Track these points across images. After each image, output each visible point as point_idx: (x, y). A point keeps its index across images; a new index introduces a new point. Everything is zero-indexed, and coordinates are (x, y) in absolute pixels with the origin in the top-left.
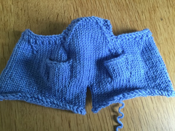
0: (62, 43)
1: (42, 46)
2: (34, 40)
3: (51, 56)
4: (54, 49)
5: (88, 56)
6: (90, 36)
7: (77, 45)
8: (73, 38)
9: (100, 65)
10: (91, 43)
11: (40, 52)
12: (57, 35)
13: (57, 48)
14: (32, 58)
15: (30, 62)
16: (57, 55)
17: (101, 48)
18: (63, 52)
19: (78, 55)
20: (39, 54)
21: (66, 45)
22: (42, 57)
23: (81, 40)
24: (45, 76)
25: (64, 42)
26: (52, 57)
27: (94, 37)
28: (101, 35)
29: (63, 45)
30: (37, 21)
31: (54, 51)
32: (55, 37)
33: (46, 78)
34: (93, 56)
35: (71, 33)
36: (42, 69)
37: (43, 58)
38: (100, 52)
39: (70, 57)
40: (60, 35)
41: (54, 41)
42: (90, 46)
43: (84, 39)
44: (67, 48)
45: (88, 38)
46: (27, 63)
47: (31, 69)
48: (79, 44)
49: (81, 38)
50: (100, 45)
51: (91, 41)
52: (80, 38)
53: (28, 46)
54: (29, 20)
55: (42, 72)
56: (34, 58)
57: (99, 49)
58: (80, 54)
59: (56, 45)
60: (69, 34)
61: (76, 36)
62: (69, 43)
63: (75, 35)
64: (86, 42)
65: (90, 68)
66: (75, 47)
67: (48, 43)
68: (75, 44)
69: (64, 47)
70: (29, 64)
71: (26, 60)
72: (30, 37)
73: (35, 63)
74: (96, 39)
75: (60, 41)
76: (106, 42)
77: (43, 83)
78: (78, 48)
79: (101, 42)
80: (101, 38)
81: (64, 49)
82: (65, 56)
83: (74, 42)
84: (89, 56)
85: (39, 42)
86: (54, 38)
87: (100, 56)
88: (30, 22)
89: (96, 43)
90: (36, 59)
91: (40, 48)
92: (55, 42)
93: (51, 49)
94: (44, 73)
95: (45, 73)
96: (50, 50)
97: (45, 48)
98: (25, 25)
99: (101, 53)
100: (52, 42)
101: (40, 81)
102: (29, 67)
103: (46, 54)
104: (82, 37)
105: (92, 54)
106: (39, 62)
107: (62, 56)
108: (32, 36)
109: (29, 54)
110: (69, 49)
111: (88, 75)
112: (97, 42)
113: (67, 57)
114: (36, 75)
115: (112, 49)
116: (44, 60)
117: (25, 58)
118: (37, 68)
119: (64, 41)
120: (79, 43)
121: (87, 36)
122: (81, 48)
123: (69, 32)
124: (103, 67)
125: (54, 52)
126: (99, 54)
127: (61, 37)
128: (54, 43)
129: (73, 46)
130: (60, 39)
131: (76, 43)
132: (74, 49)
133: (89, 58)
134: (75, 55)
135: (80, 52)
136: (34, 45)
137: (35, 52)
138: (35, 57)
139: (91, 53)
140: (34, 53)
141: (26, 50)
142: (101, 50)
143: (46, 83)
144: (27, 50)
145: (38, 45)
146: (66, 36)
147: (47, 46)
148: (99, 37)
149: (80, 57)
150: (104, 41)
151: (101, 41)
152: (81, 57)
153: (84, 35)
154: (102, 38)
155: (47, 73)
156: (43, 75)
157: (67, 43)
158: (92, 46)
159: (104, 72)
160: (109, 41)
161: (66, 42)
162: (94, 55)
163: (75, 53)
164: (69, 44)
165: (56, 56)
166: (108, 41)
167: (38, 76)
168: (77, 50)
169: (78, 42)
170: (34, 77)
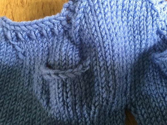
0: (65, 31)
1: (29, 43)
2: (14, 34)
3: (49, 59)
4: (53, 45)
5: (120, 50)
6: (120, 7)
7: (96, 30)
8: (86, 15)
9: (145, 63)
10: (123, 22)
11: (29, 55)
12: (53, 16)
13: (57, 43)
14: (17, 66)
15: (15, 74)
16: (59, 54)
17: (143, 29)
18: (70, 48)
19: (101, 50)
20: (28, 58)
21: (74, 32)
22: (32, 62)
23: (103, 16)
24: (41, 98)
25: (69, 28)
26: (50, 61)
27: (128, 7)
28: (142, 3)
29: (68, 34)
30: (21, 3)
31: (53, 48)
32: (49, 21)
33: (45, 103)
34: (131, 48)
35: (80, 5)
36: (36, 85)
37: (36, 63)
38: (143, 37)
39: (85, 55)
40: (58, 15)
41: (49, 30)
42: (122, 29)
43: (109, 14)
44: (76, 39)
45: (117, 12)
46: (10, 77)
47: (18, 87)
48: (100, 27)
49: (102, 12)
50: (142, 23)
51: (122, 17)
52: (100, 12)
53: (7, 46)
54: (9, 3)
55: (36, 91)
56: (20, 66)
57: (140, 32)
58: (105, 48)
59: (56, 37)
60: (77, 9)
61: (91, 10)
62: (78, 27)
63: (89, 8)
64: (113, 21)
65: (126, 72)
66: (93, 35)
67: (39, 35)
68: (91, 29)
69: (69, 38)
70: (13, 78)
71: (7, 71)
72: (5, 30)
73: (22, 75)
74: (132, 13)
75: (60, 27)
76: (152, 15)
77: (40, 110)
78: (100, 36)
79: (142, 17)
80: (141, 8)
81: (72, 42)
82: (75, 54)
83: (90, 24)
84: (122, 49)
85: (22, 35)
86: (48, 23)
87: (143, 46)
88: (11, 5)
89: (132, 20)
90: (24, 67)
91: (27, 47)
92: (52, 30)
93: (47, 46)
94: (39, 92)
95: (42, 93)
96: (45, 48)
97: (35, 45)
98: (3, 12)
99: (144, 39)
100: (46, 31)
101: (36, 108)
102: (14, 83)
103: (39, 55)
104: (106, 11)
105: (128, 43)
106: (29, 73)
107: (68, 57)
108: (8, 27)
109: (12, 60)
110: (81, 40)
111: (125, 86)
112: (134, 18)
113: (80, 56)
114: (27, 97)
115: (164, 29)
116: (36, 67)
117: (6, 68)
118: (27, 84)
119: (68, 26)
120: (101, 23)
121: (115, 7)
122: (106, 34)
123: (75, 4)
124: (151, 67)
125: (53, 51)
126: (141, 41)
127: (62, 18)
128: (50, 33)
129: (88, 33)
130: (61, 23)
131: (94, 25)
132: (90, 38)
133: (122, 53)
134: (95, 50)
135: (104, 42)
136: (16, 43)
137: (21, 56)
138: (23, 64)
139: (126, 42)
140: (19, 58)
141: (4, 54)
142: (144, 34)
143: (46, 112)
144: (6, 54)
145: (23, 42)
146: (71, 16)
147: (40, 42)
148: (138, 8)
149: (106, 52)
150: (149, 14)
151: (142, 14)
152: (107, 54)
153: (109, 5)
154: (144, 8)
155: (46, 91)
156: (39, 97)
157: (75, 28)
158: (126, 28)
159: (154, 75)
160: (159, 11)
161: (73, 28)
162: (132, 46)
163: (95, 46)
164: (79, 31)
165: (58, 57)
166: (156, 13)
167: (32, 99)
168: (97, 39)
169: (99, 22)
170: (25, 101)
